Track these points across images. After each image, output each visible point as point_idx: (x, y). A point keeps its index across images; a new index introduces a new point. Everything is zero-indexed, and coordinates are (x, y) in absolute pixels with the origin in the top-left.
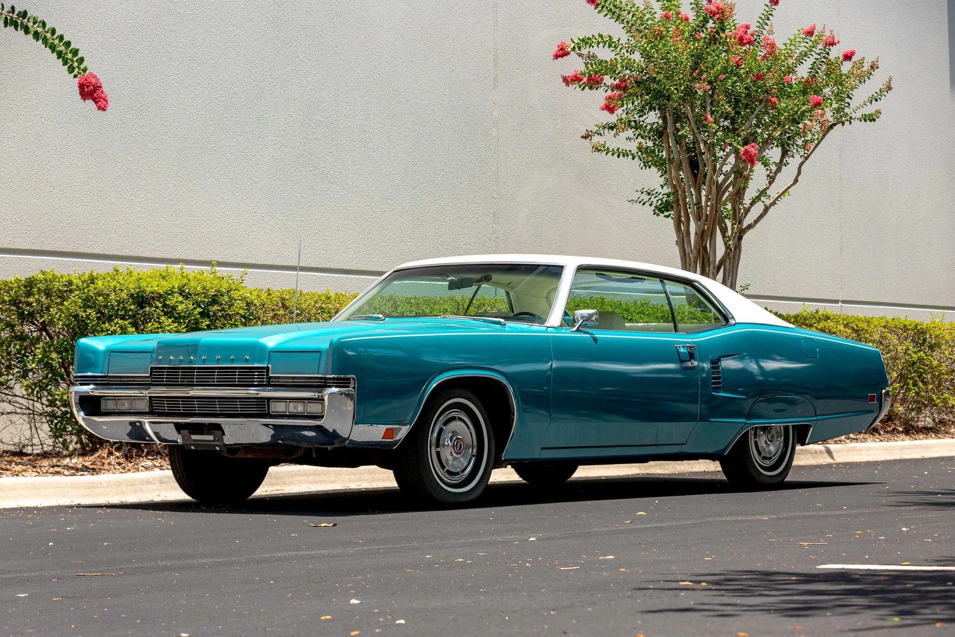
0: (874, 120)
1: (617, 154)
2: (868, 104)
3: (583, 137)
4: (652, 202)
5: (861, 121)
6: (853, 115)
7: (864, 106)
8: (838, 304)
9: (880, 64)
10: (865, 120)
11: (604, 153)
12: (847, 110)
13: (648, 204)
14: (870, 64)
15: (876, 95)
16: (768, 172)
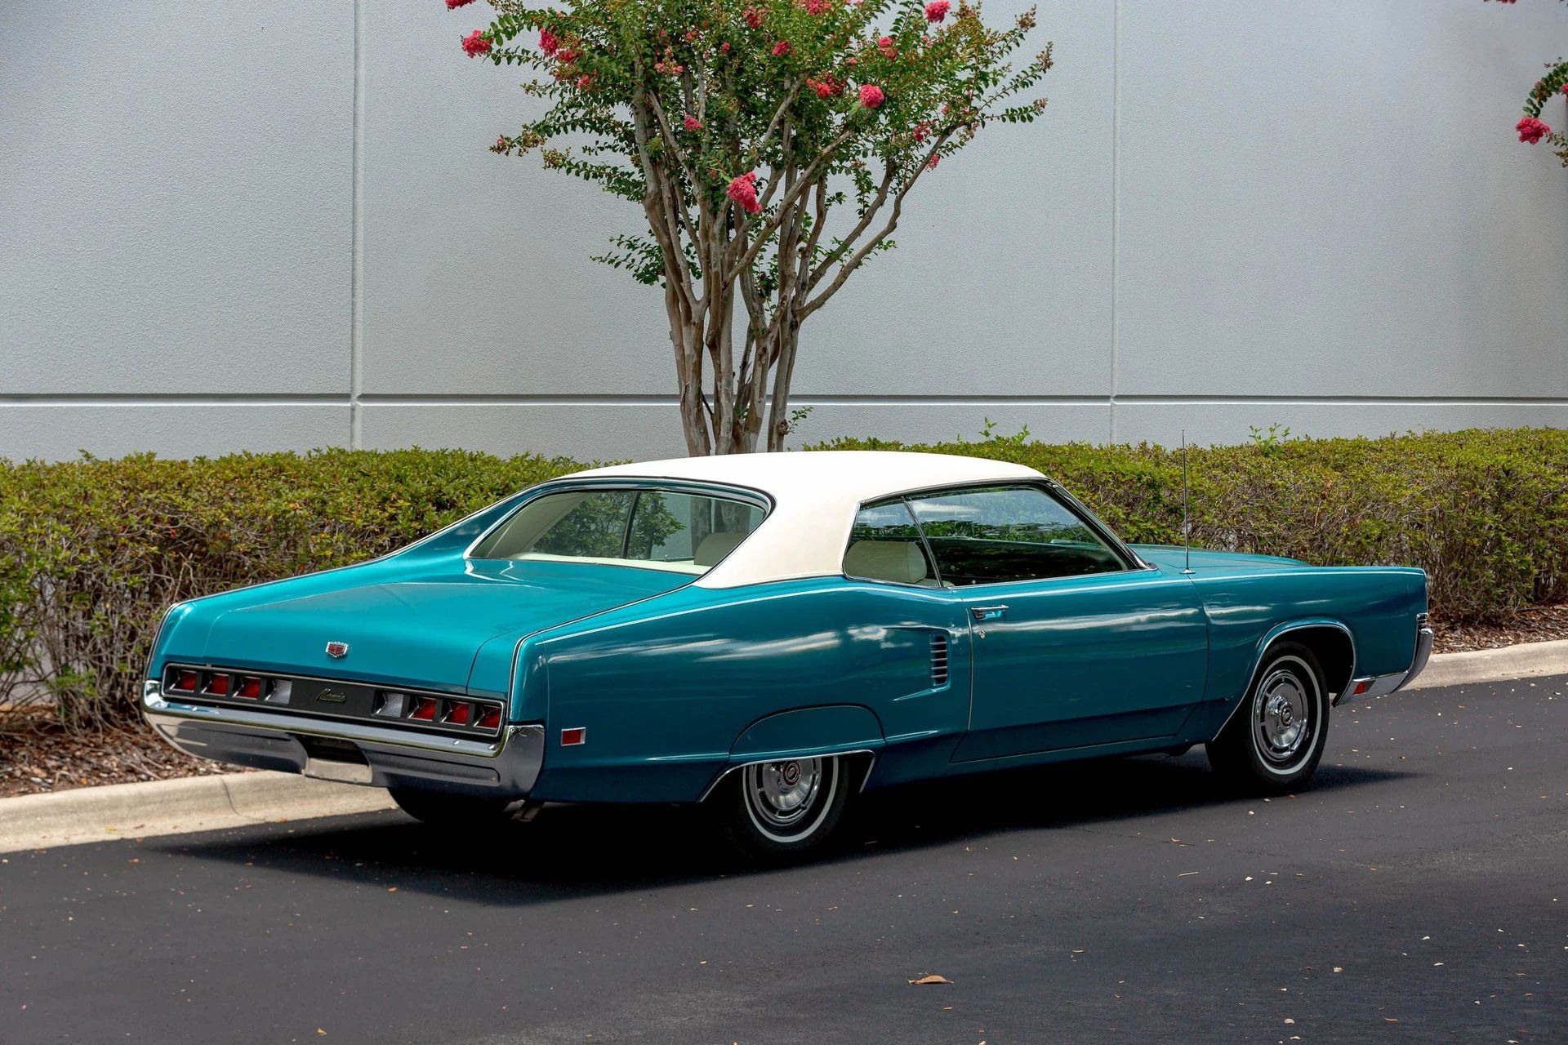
0: (1031, 119)
1: (583, 172)
2: (1011, 91)
3: (493, 149)
4: (633, 260)
5: (1004, 120)
6: (986, 111)
7: (1003, 95)
8: (1109, 401)
9: (1037, 19)
10: (1013, 120)
11: (564, 169)
12: (975, 103)
13: (624, 264)
14: (1020, 19)
15: (1023, 75)
16: (861, 206)
